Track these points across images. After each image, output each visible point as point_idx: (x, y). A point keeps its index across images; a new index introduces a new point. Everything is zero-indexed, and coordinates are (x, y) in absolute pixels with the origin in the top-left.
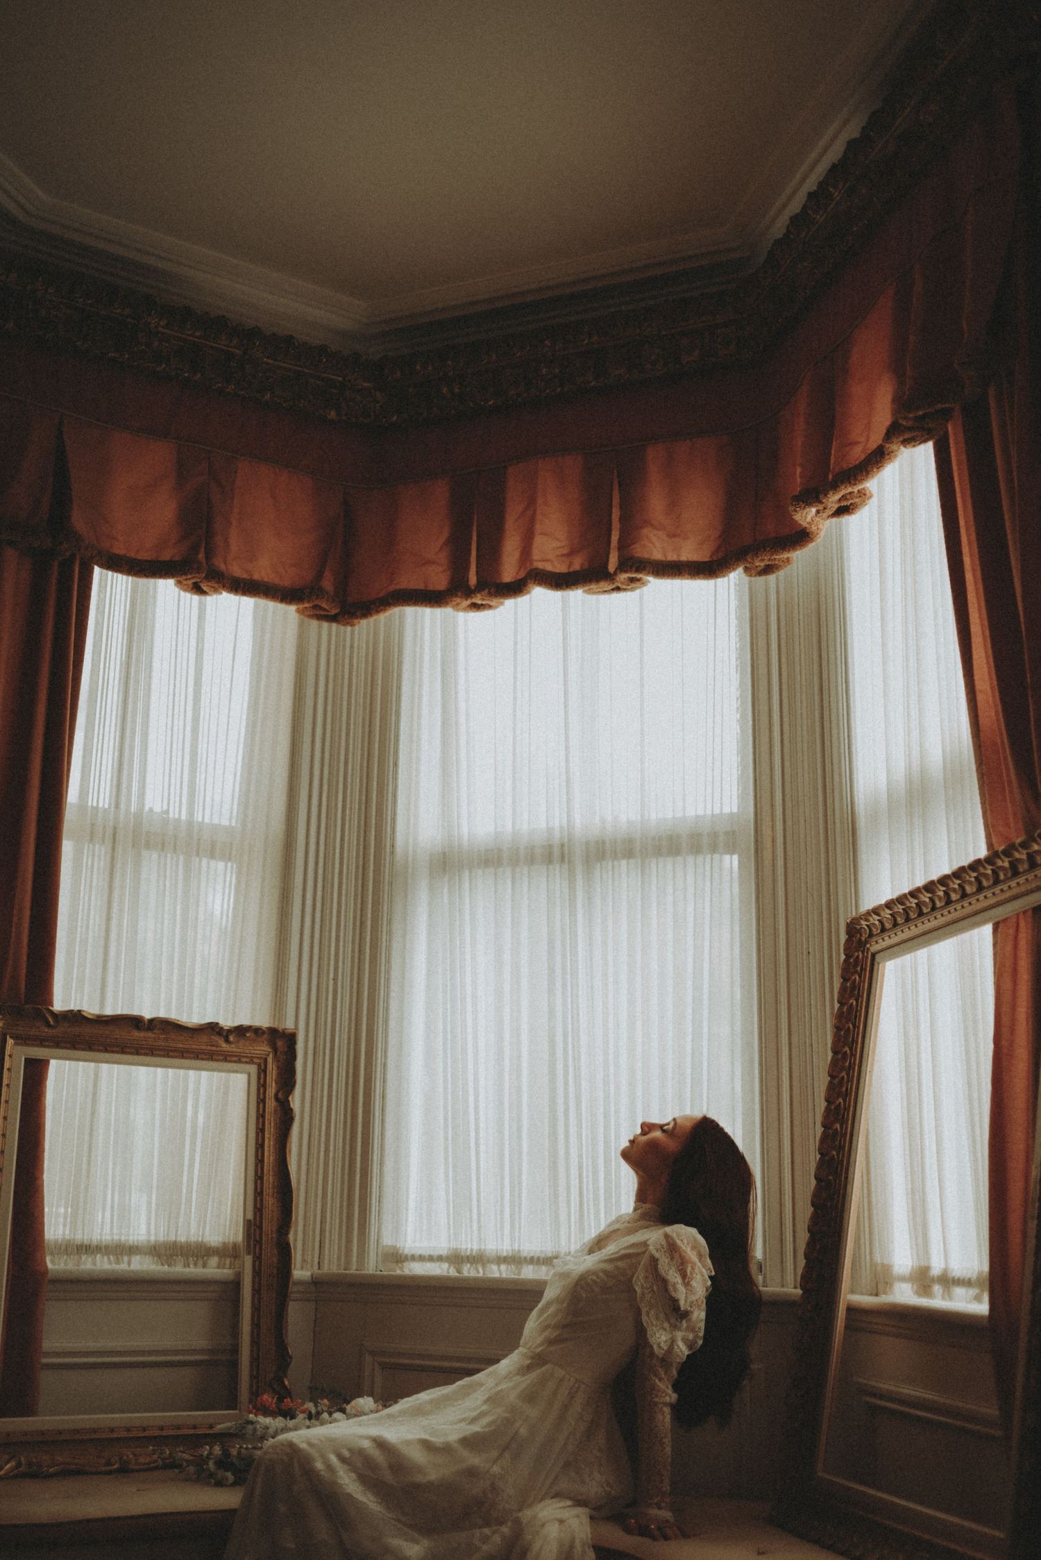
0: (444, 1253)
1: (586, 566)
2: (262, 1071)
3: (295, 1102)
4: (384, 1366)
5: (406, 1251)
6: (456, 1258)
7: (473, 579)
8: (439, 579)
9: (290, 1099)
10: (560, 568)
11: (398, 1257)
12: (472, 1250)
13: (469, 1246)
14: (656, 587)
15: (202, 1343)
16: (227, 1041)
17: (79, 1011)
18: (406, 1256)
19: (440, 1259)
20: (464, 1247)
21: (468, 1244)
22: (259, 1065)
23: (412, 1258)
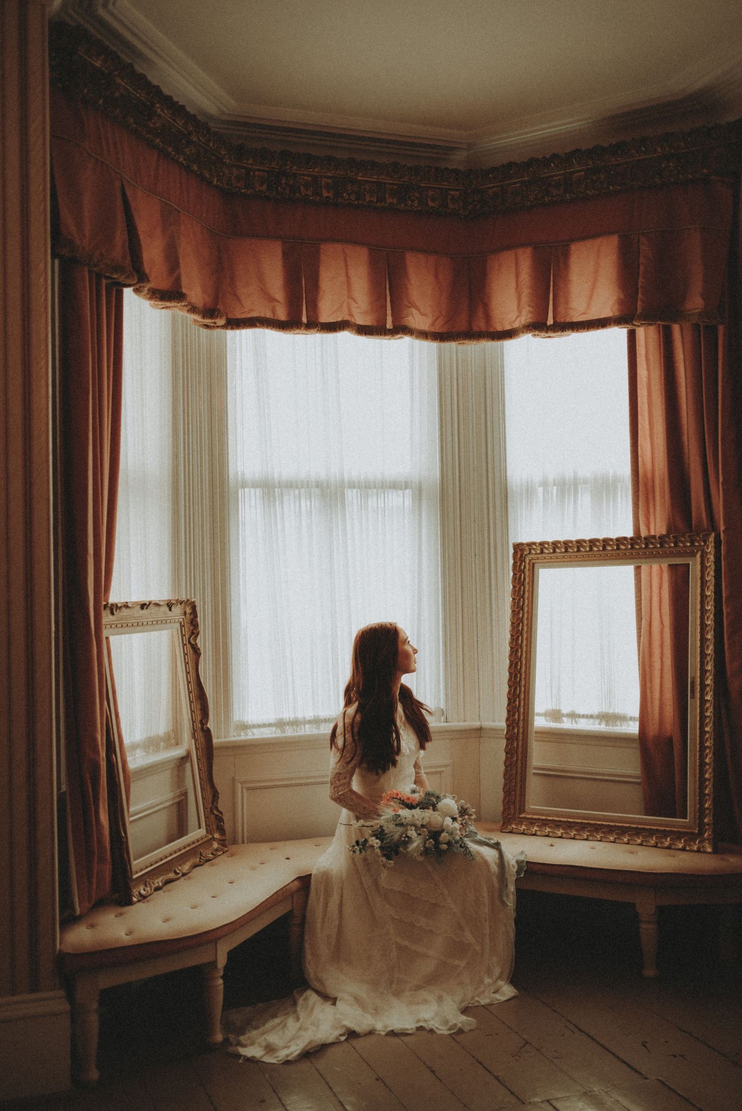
0: (272, 721)
1: (375, 324)
2: (182, 626)
3: (199, 642)
4: (248, 789)
5: (250, 723)
6: (280, 724)
7: (304, 320)
8: (282, 314)
9: (197, 641)
10: (360, 320)
11: (245, 727)
12: (290, 718)
13: (288, 716)
14: (406, 341)
15: (170, 795)
16: (170, 610)
17: (127, 603)
18: (250, 726)
19: (270, 725)
20: (284, 717)
21: (288, 715)
22: (181, 623)
23: (254, 726)
